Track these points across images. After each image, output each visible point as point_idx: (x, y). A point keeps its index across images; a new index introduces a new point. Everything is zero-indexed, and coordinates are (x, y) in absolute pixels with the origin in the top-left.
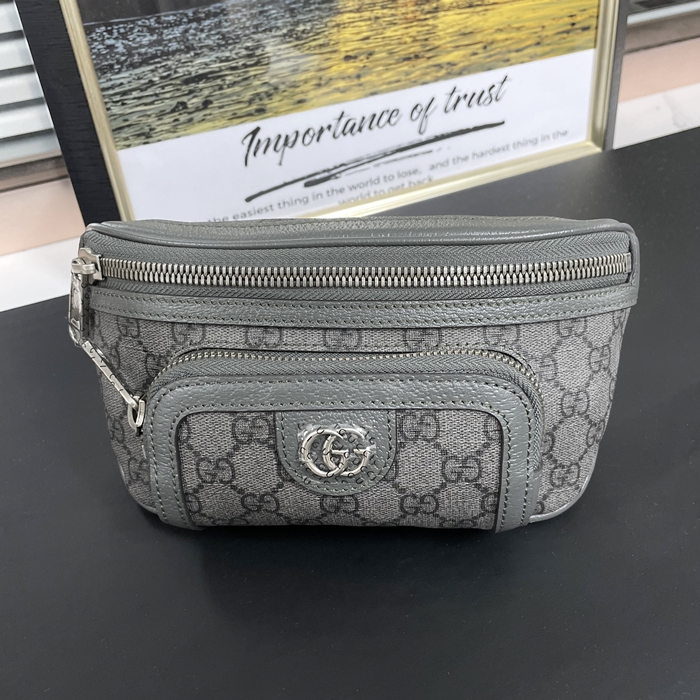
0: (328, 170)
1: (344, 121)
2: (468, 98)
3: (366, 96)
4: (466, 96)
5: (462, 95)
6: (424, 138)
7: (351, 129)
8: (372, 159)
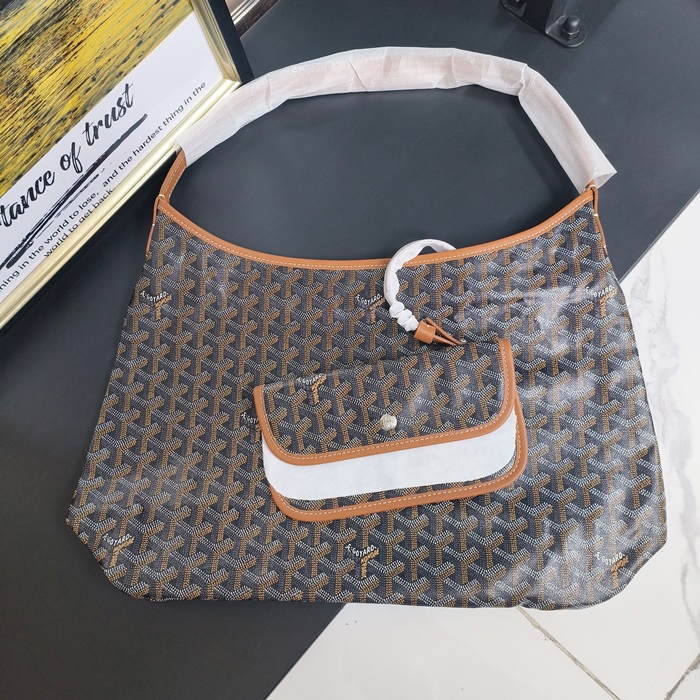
0: (20, 246)
1: (7, 212)
2: (104, 123)
3: (14, 184)
4: (100, 123)
5: (96, 124)
6: (84, 173)
7: (17, 211)
8: (50, 216)
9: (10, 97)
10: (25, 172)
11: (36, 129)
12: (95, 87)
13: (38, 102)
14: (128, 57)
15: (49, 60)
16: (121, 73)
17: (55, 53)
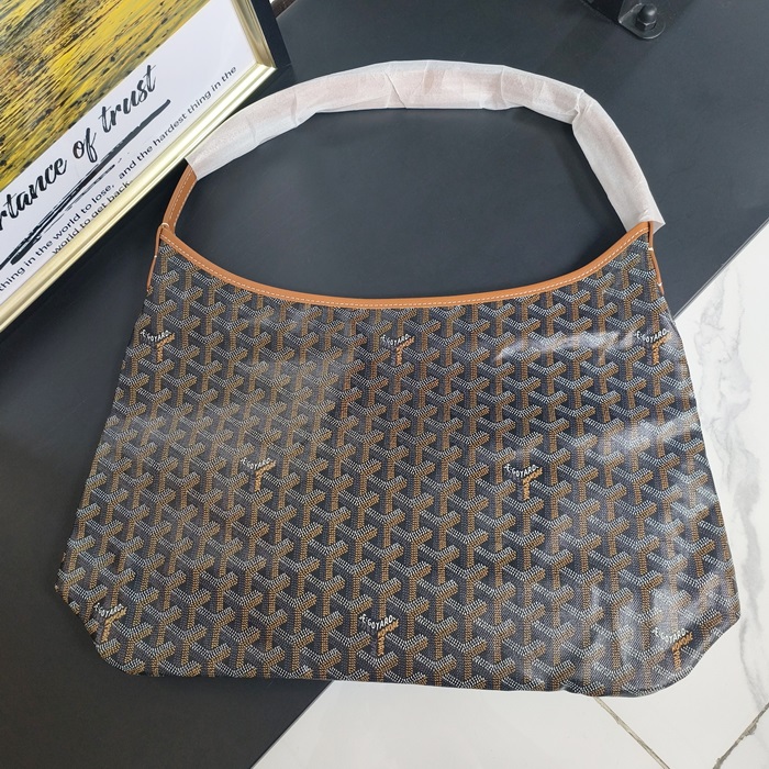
0: (27, 240)
1: (14, 201)
2: (122, 108)
3: (22, 171)
4: (118, 108)
5: (114, 109)
6: (99, 162)
7: (24, 202)
8: (60, 208)
9: (21, 75)
10: (35, 158)
11: (49, 111)
12: (114, 69)
13: (51, 82)
14: (151, 36)
15: (64, 36)
16: (143, 53)
17: (72, 29)
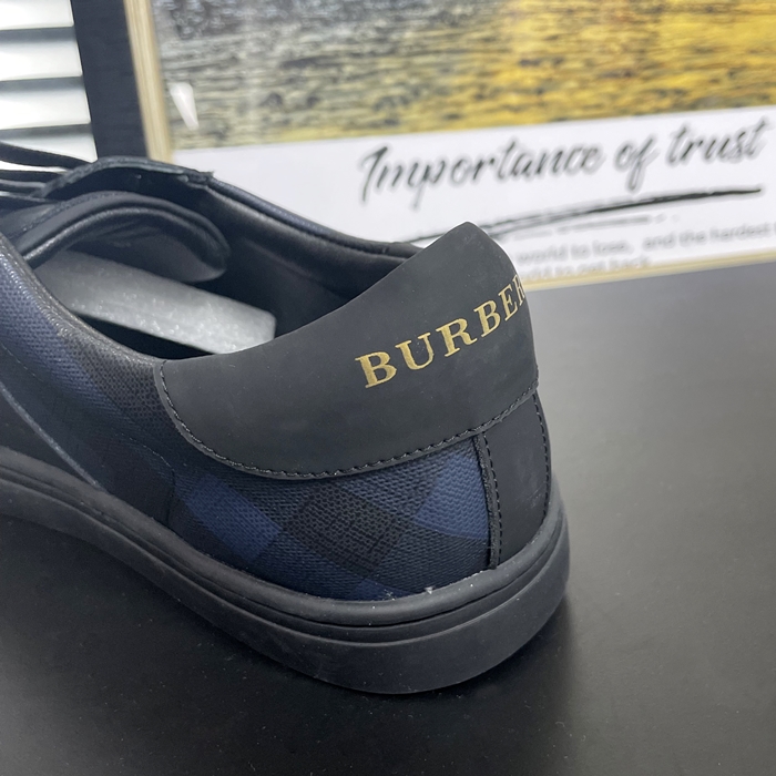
1: (514, 155)
2: (705, 146)
3: (549, 122)
4: (701, 142)
5: (695, 138)
6: (636, 196)
7: (526, 168)
11: (628, 74)
